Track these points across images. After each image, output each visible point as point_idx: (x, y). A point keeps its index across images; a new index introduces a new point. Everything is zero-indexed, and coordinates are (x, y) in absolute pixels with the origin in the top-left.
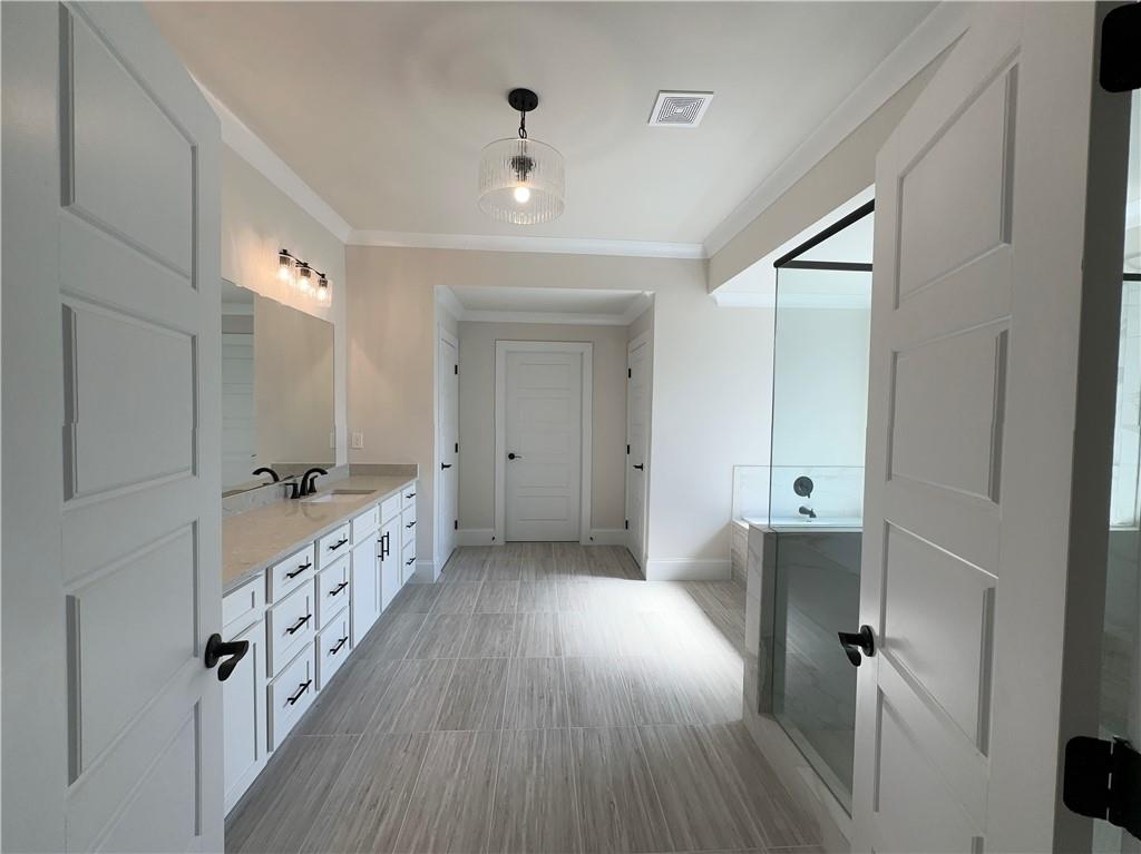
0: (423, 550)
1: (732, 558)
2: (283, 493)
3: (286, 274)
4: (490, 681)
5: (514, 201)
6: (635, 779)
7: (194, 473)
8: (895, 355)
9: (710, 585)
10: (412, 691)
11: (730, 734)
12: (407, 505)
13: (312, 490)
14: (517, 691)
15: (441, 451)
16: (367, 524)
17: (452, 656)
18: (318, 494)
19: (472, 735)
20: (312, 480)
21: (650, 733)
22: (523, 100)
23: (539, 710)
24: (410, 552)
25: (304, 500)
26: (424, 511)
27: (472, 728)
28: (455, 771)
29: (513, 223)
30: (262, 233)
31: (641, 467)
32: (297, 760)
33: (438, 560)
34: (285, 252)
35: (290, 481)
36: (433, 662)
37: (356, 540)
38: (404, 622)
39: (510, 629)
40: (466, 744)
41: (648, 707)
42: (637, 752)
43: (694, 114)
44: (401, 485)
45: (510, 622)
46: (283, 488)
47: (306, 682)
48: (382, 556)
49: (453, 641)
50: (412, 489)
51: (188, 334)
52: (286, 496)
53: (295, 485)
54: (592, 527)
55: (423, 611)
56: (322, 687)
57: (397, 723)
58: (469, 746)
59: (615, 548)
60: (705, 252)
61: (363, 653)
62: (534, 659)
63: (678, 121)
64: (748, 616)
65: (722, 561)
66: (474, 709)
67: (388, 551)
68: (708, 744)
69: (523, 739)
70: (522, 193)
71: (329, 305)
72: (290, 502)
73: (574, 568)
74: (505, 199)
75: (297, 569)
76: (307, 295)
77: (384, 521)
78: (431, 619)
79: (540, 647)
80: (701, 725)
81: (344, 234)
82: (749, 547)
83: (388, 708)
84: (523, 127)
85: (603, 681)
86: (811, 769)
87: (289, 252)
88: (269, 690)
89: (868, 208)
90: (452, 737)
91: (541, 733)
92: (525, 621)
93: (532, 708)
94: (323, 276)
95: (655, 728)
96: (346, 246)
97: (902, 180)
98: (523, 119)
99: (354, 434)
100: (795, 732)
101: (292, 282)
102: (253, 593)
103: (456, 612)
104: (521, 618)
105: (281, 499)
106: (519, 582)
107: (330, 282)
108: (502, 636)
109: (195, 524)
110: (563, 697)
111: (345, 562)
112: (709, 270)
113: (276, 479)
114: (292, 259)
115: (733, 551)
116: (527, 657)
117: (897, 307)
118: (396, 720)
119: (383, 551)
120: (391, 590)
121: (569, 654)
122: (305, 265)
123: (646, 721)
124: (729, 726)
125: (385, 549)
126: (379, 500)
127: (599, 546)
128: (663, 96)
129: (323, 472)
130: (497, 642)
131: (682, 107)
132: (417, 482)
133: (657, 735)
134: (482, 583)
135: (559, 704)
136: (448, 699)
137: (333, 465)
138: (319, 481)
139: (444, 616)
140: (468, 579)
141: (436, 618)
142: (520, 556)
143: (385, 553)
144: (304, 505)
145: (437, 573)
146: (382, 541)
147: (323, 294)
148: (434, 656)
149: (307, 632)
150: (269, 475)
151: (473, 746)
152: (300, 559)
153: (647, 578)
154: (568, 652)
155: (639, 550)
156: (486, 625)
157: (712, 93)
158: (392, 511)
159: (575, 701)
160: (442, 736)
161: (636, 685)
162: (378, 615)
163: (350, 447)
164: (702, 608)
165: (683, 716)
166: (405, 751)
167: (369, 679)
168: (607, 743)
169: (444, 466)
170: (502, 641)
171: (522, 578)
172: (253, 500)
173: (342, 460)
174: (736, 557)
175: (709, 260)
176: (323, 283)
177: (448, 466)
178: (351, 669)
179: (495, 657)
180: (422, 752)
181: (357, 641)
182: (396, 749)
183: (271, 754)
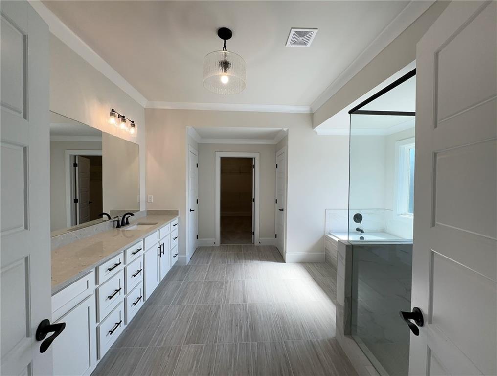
0: (182, 250)
1: (326, 252)
2: (112, 225)
3: (113, 120)
4: (212, 317)
5: (221, 83)
6: (283, 370)
7: (26, 227)
8: (435, 155)
9: (315, 265)
10: (174, 322)
11: (330, 346)
12: (174, 228)
13: (127, 223)
14: (225, 322)
15: (189, 203)
16: (152, 240)
17: (193, 303)
18: (130, 225)
19: (202, 347)
20: (127, 219)
21: (290, 344)
22: (225, 34)
23: (235, 332)
24: (175, 251)
25: (122, 229)
26: (182, 231)
27: (202, 343)
28: (192, 367)
29: (221, 95)
30: (102, 101)
31: (283, 210)
32: (113, 362)
33: (189, 254)
34: (113, 110)
35: (116, 219)
36: (185, 306)
37: (147, 248)
38: (172, 285)
39: (222, 289)
40: (199, 351)
41: (289, 330)
42: (284, 356)
43: (308, 40)
44: (171, 220)
45: (222, 285)
46: (112, 223)
47: (119, 322)
48: (160, 255)
49: (195, 295)
50: (176, 221)
51: (21, 146)
52: (114, 226)
53: (118, 221)
54: (260, 237)
55: (181, 280)
56: (128, 322)
57: (165, 341)
58: (200, 354)
59: (270, 247)
60: (311, 109)
61: (151, 302)
62: (233, 304)
63: (300, 44)
64: (338, 285)
65: (321, 253)
66: (204, 332)
67: (163, 252)
68: (319, 351)
69: (227, 349)
70: (225, 79)
71: (136, 136)
72: (116, 229)
73: (252, 257)
74: (216, 82)
75: (114, 265)
76: (124, 131)
77: (161, 238)
78: (184, 283)
79: (236, 298)
80: (315, 340)
81: (144, 103)
82: (338, 251)
83: (161, 332)
84: (225, 47)
85: (266, 315)
86: (373, 367)
87: (115, 110)
88: (98, 329)
89: (412, 73)
90: (192, 348)
91: (236, 345)
92: (229, 284)
93: (232, 331)
94: (133, 122)
95: (293, 342)
96: (145, 109)
97: (437, 55)
98: (225, 43)
99: (149, 196)
100: (363, 346)
101: (116, 125)
102: (87, 281)
103: (196, 280)
104: (227, 283)
105: (112, 228)
106: (226, 265)
107: (136, 125)
108: (218, 292)
109: (27, 259)
110: (247, 325)
111: (141, 259)
112: (314, 118)
113: (109, 218)
114: (116, 113)
115: (326, 249)
116: (230, 303)
117: (436, 126)
118: (165, 339)
119: (161, 252)
120: (165, 270)
121: (250, 302)
122: (124, 117)
123: (288, 337)
124: (329, 340)
125: (162, 251)
126: (159, 228)
127: (264, 246)
128: (293, 31)
129: (132, 215)
130: (215, 296)
131: (302, 37)
132: (179, 218)
133: (294, 345)
134: (209, 265)
135: (245, 329)
136: (191, 327)
137: (139, 211)
138: (131, 219)
139: (190, 283)
140: (203, 263)
141: (186, 283)
142: (227, 251)
143: (162, 253)
144: (123, 231)
145: (188, 261)
146: (160, 247)
147: (133, 131)
148: (185, 303)
149: (119, 297)
150: (106, 216)
151: (203, 352)
152: (115, 260)
153: (286, 261)
154: (249, 300)
155: (282, 248)
156: (210, 286)
157: (317, 29)
158: (167, 232)
159: (253, 327)
160: (187, 348)
161: (282, 318)
162: (158, 283)
163: (147, 201)
164: (312, 277)
165: (306, 335)
166: (168, 356)
167: (153, 317)
168: (269, 351)
169: (191, 210)
170: (218, 295)
171: (228, 262)
172: (96, 230)
173: (143, 208)
174: (327, 252)
175: (313, 114)
176: (133, 125)
177: (193, 210)
178: (145, 310)
179: (214, 304)
180: (177, 357)
181: (147, 298)
182: (163, 355)
183: (99, 361)
